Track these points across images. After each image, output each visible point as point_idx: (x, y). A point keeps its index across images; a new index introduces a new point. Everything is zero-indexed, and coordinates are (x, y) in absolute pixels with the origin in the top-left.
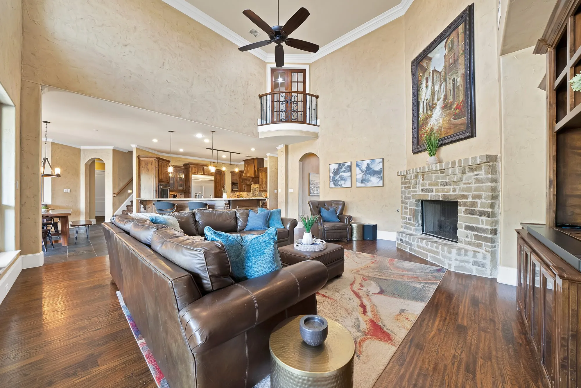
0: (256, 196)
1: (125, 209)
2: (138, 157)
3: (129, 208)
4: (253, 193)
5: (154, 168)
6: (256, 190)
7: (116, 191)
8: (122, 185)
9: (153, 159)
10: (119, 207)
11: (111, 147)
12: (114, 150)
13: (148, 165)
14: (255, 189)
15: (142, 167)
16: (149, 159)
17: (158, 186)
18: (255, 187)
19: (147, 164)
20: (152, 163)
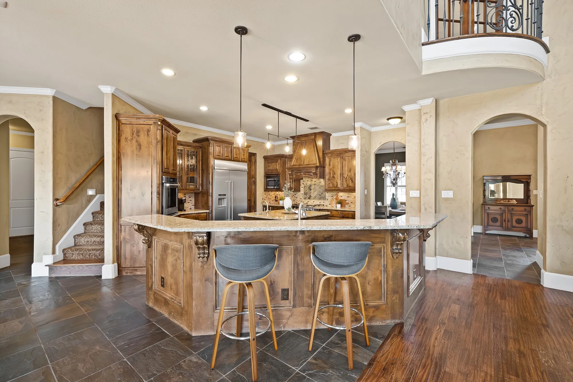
0: (312, 198)
1: (82, 230)
2: (117, 117)
3: (89, 228)
4: (305, 194)
5: (154, 142)
6: (312, 188)
7: (62, 194)
8: (74, 179)
9: (151, 122)
10: (68, 228)
11: (50, 92)
12: (55, 99)
13: (138, 136)
14: (310, 186)
15: (126, 139)
16: (141, 122)
17: (163, 184)
18: (309, 183)
19: (138, 132)
20: (148, 131)
